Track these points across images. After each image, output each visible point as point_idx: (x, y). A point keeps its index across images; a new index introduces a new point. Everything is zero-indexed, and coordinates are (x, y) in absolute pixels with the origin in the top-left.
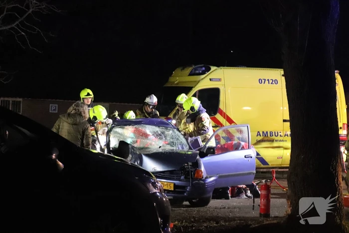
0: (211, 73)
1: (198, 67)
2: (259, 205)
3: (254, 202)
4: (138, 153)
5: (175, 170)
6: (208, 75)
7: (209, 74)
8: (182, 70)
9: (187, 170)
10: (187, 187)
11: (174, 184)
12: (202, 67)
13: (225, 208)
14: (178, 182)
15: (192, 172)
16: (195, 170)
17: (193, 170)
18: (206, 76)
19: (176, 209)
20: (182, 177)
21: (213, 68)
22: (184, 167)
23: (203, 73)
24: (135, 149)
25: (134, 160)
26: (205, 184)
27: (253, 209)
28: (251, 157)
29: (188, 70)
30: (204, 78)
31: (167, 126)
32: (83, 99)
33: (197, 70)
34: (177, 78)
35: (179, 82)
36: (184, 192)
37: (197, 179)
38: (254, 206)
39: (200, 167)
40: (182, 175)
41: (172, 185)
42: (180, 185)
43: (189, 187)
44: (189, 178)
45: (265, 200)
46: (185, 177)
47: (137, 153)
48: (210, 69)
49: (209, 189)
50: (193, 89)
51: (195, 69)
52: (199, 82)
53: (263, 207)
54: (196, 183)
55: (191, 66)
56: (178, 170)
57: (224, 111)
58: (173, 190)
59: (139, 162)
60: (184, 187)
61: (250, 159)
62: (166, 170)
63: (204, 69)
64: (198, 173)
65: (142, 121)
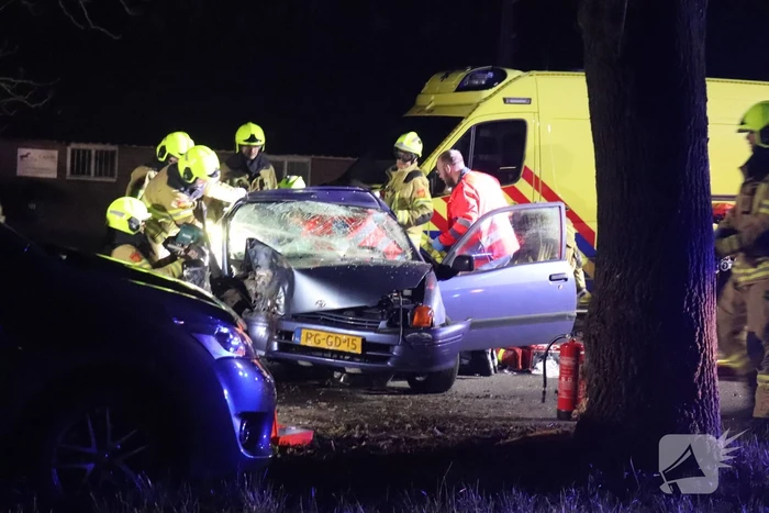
0: (507, 84)
1: (479, 72)
2: (556, 392)
3: (545, 385)
4: (285, 266)
5: (366, 308)
6: (499, 90)
7: (503, 87)
8: (443, 78)
9: (397, 306)
10: (393, 346)
11: (364, 340)
12: (486, 72)
13: (487, 396)
14: (372, 334)
15: (406, 311)
16: (415, 307)
17: (410, 306)
18: (495, 93)
19: (369, 397)
20: (383, 324)
21: (512, 74)
22: (388, 300)
23: (489, 85)
24: (279, 257)
25: (276, 282)
26: (434, 339)
27: (543, 401)
28: (566, 280)
29: (456, 79)
30: (491, 96)
31: (368, 205)
32: (241, 146)
33: (476, 79)
34: (433, 98)
35: (436, 106)
36: (387, 359)
37: (417, 328)
38: (544, 392)
39: (429, 300)
40: (383, 319)
41: (359, 342)
42: (377, 341)
43: (397, 348)
44: (399, 326)
45: (570, 380)
46: (388, 324)
47: (282, 268)
48: (504, 76)
49: (445, 351)
50: (464, 122)
51: (471, 76)
52: (478, 105)
53: (564, 396)
54: (415, 338)
55: (463, 68)
56: (374, 307)
57: (537, 173)
58: (360, 352)
59: (286, 288)
60: (386, 347)
61: (562, 283)
62: (346, 306)
63: (491, 75)
64: (421, 315)
65: (312, 194)
